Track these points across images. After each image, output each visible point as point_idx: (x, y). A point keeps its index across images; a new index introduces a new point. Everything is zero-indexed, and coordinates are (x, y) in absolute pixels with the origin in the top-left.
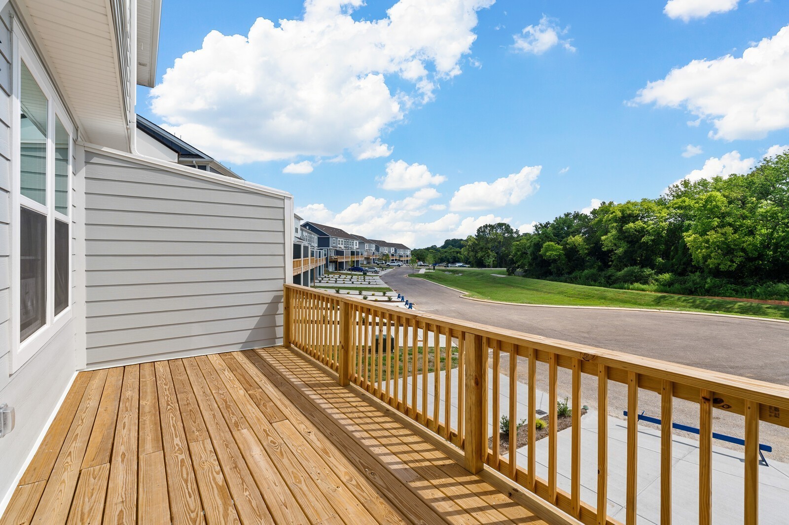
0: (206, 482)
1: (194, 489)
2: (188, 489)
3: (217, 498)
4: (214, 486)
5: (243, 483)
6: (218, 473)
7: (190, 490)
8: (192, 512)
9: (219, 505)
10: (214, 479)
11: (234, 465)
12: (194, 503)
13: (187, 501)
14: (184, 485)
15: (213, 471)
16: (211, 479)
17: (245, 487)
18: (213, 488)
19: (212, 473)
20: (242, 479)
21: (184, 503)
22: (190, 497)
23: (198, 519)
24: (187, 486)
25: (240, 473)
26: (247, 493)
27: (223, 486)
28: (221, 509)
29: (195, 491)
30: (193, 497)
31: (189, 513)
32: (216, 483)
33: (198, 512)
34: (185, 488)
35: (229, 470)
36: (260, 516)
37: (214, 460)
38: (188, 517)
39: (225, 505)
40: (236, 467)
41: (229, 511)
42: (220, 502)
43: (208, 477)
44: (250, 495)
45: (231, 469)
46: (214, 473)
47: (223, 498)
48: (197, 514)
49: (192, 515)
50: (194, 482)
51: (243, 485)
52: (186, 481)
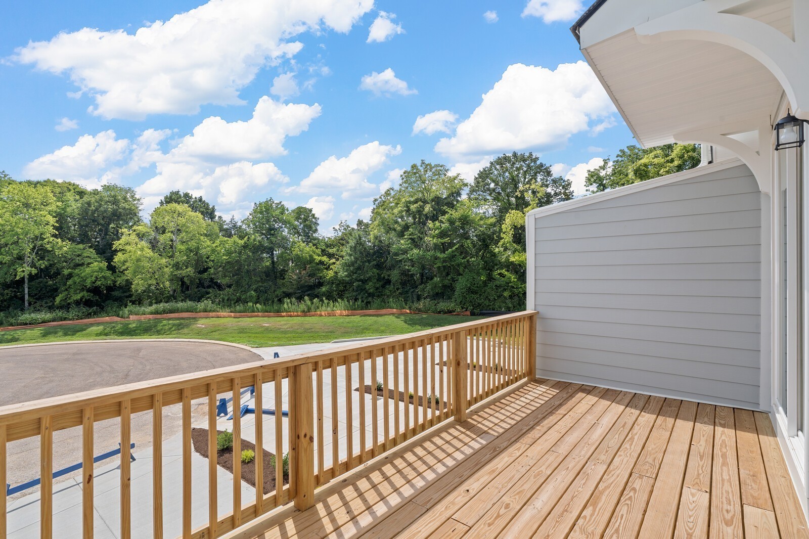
0: (602, 517)
1: (615, 518)
2: (620, 523)
3: (603, 500)
4: (597, 509)
5: (575, 496)
6: (585, 517)
7: (619, 520)
8: (628, 504)
9: (606, 495)
10: (592, 515)
11: (565, 513)
12: (623, 509)
13: (627, 514)
14: (621, 528)
15: (586, 522)
16: (594, 517)
17: (576, 493)
18: (600, 509)
19: (589, 521)
20: (572, 500)
21: (630, 515)
22: (622, 516)
23: (627, 497)
24: (619, 526)
25: (569, 504)
26: (580, 489)
27: (591, 505)
28: (607, 492)
29: (616, 517)
30: (621, 513)
31: (631, 506)
32: (594, 510)
33: (624, 502)
34: (622, 525)
35: (573, 513)
36: (588, 474)
37: (575, 531)
38: (633, 504)
39: (602, 493)
40: (566, 511)
41: (603, 488)
42: (604, 498)
43: (596, 520)
44: (580, 487)
45: (571, 512)
46: (587, 520)
47: (599, 498)
48: (625, 501)
49: (629, 503)
50: (611, 524)
51: (576, 495)
52: (617, 531)
